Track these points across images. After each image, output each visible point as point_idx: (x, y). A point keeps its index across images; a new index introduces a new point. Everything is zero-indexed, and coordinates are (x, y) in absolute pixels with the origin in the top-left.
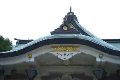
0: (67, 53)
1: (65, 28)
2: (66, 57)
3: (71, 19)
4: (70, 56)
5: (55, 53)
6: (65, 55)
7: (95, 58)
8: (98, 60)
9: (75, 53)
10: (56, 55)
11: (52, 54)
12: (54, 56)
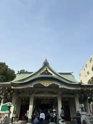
0: (47, 84)
1: (46, 72)
2: (47, 85)
3: (46, 64)
4: (49, 85)
5: (42, 83)
6: (46, 84)
7: (59, 86)
8: (60, 87)
9: (50, 83)
10: (43, 84)
11: (41, 84)
12: (42, 84)
